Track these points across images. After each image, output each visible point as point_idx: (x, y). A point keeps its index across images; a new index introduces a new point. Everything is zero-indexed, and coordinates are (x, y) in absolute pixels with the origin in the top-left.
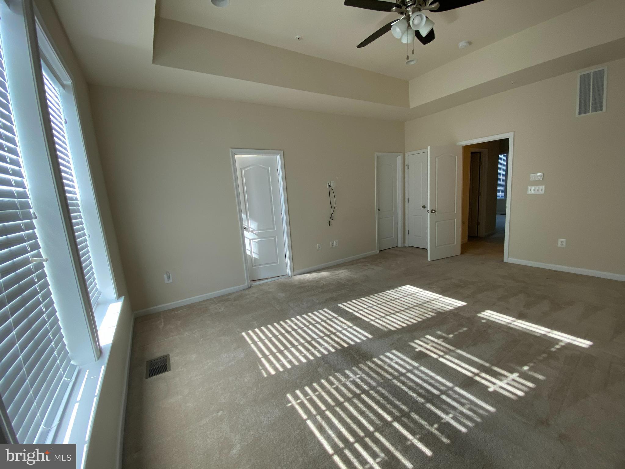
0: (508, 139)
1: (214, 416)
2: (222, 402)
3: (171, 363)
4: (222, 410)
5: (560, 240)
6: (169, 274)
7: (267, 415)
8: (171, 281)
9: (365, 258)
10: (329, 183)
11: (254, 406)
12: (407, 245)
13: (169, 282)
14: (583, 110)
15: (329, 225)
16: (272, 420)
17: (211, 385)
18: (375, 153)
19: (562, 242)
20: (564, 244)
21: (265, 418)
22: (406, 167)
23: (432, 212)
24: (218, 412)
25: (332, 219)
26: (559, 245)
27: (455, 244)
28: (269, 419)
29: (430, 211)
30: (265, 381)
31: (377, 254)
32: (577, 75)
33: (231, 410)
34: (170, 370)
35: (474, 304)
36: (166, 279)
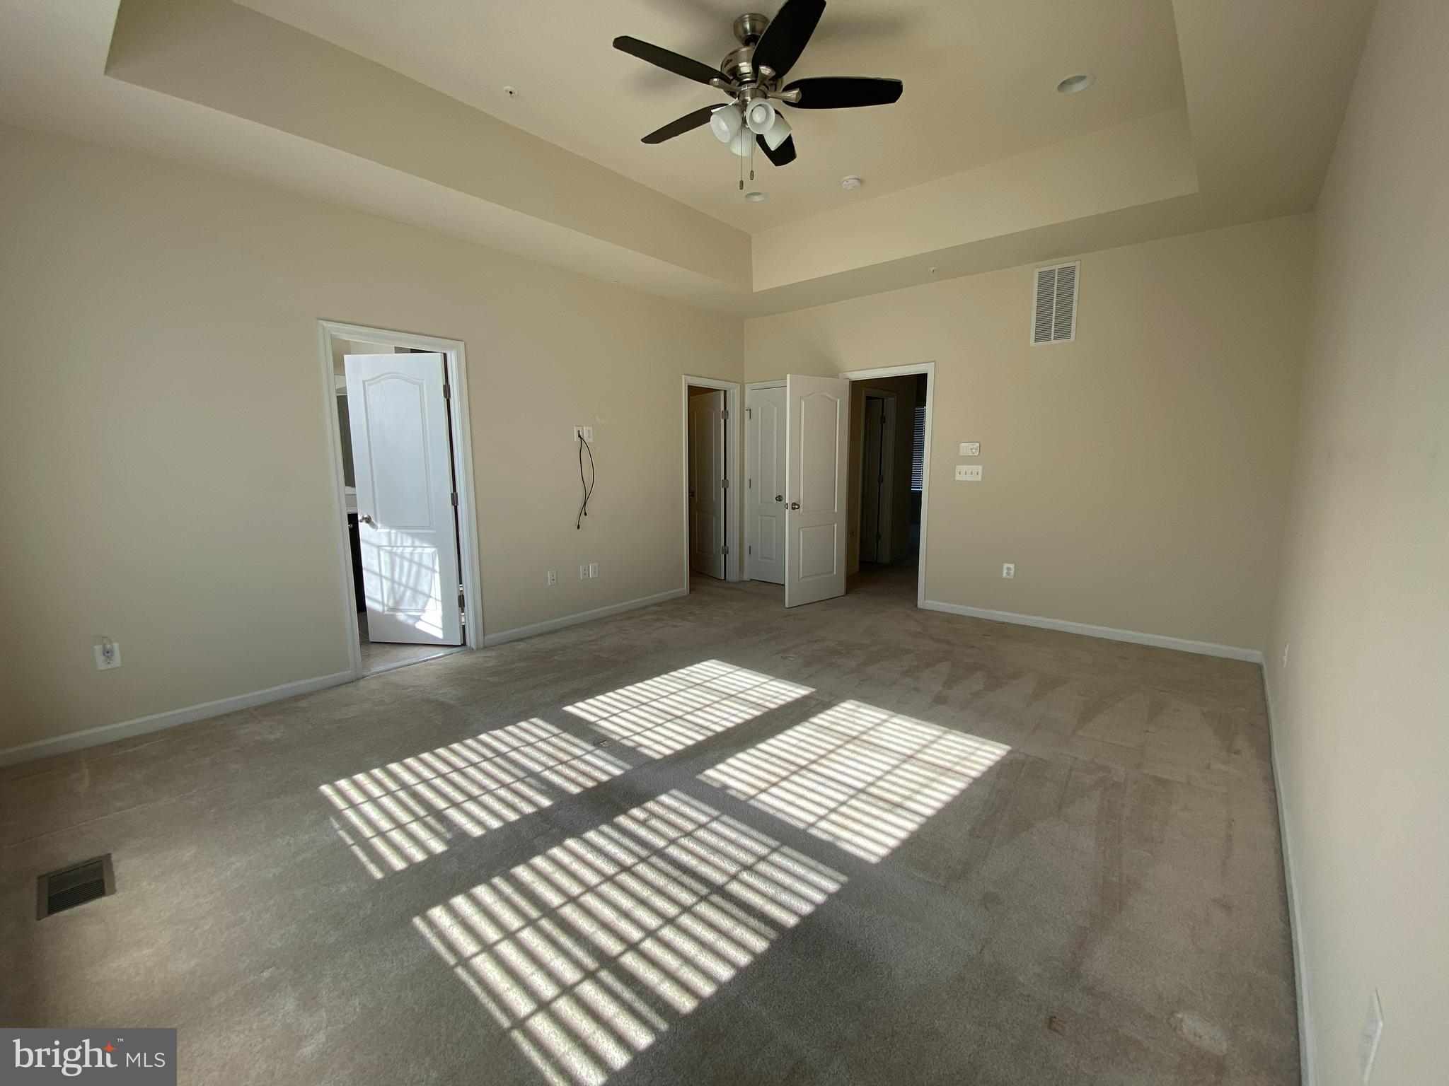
0: (925, 375)
1: (249, 982)
2: (274, 947)
3: (115, 874)
4: (274, 964)
5: (1006, 566)
6: (111, 642)
7: (400, 956)
8: (117, 661)
9: (660, 604)
10: (579, 431)
11: (366, 943)
12: (746, 577)
13: (110, 666)
14: (1042, 335)
15: (578, 527)
16: (413, 965)
17: (241, 914)
18: (684, 376)
19: (1009, 569)
20: (1012, 572)
21: (395, 964)
22: (747, 413)
23: (793, 509)
24: (263, 972)
25: (585, 514)
26: (1004, 575)
27: (835, 573)
28: (406, 964)
29: (790, 507)
30: (397, 884)
31: (685, 596)
32: (1033, 273)
33: (301, 962)
34: (113, 892)
35: (860, 684)
36: (100, 659)
